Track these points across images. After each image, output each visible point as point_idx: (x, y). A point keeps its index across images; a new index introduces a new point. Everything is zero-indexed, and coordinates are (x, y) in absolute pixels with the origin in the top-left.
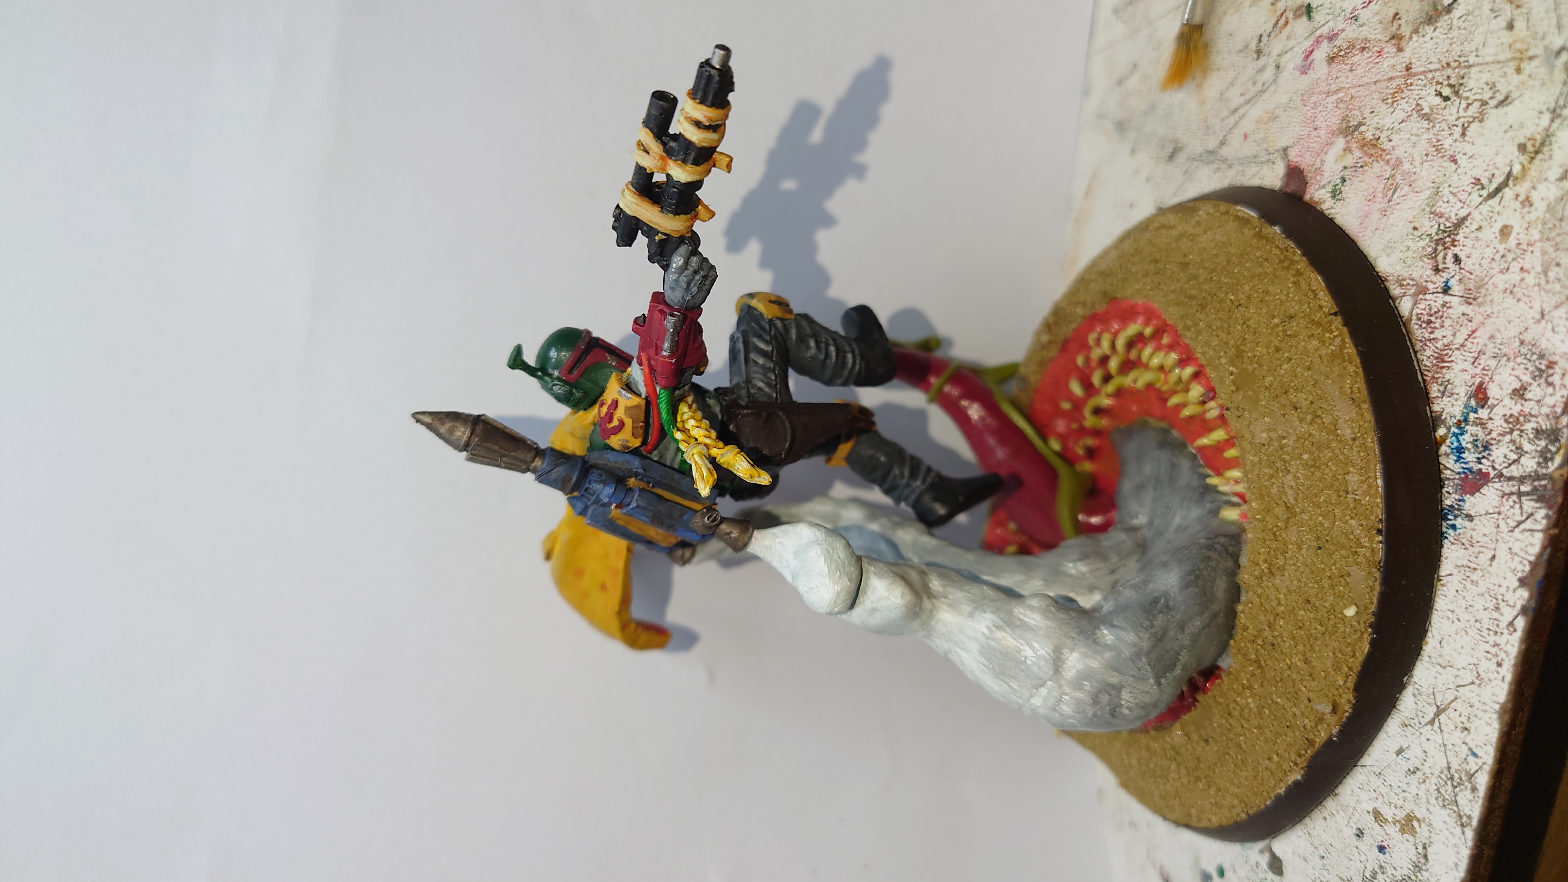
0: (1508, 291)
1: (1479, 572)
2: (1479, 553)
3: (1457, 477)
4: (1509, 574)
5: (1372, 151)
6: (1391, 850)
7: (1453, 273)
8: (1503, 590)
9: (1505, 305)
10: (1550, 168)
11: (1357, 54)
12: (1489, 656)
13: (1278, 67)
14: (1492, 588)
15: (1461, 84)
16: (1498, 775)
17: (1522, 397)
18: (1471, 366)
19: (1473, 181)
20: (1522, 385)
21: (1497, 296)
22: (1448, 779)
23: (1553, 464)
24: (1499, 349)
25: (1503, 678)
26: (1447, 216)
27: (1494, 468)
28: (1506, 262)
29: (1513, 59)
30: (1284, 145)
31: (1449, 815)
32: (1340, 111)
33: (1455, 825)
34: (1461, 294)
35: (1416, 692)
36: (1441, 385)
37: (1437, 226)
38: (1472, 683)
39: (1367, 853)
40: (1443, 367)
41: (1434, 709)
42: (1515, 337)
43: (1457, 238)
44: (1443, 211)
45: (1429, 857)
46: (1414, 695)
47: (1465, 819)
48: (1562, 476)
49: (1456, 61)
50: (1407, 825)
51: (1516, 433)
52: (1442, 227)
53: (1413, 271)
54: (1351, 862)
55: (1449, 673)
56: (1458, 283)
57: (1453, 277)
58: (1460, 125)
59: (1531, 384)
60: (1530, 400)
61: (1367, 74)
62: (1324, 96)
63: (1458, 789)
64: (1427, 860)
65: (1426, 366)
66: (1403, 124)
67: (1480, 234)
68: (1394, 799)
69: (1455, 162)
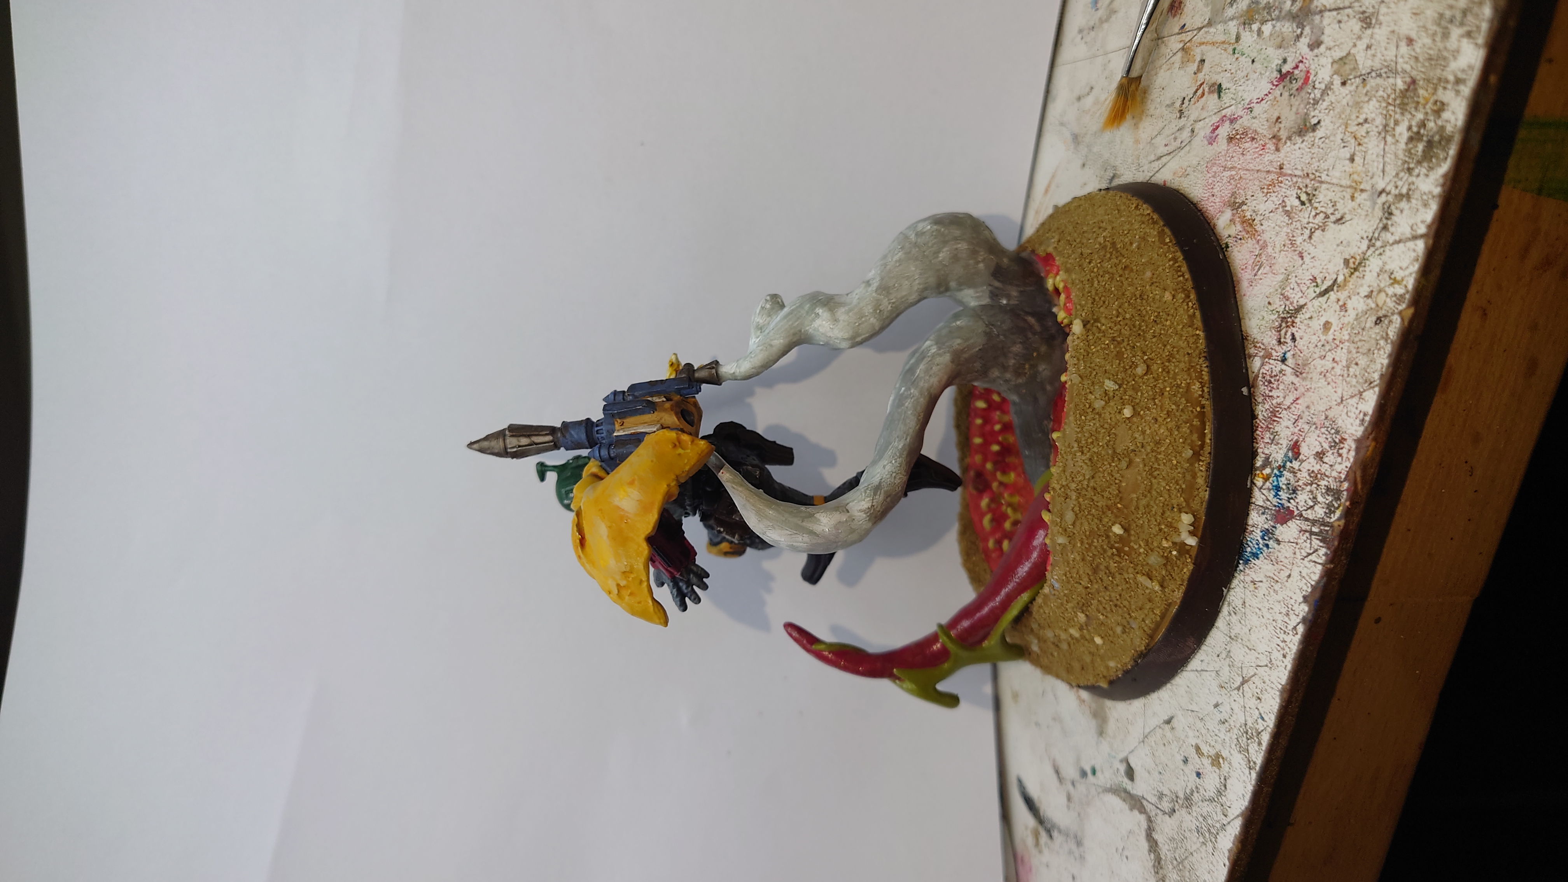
0: (1323, 374)
1: (1279, 584)
2: (1281, 570)
3: (1274, 508)
4: (1298, 591)
5: (1249, 228)
6: (1204, 777)
7: (1290, 348)
8: (1292, 602)
9: (1320, 385)
10: (1362, 285)
11: (1248, 142)
12: (1279, 648)
13: (1193, 131)
14: (1286, 598)
15: (1314, 195)
16: (1276, 736)
17: (1321, 459)
18: (1292, 425)
19: (1312, 278)
20: (1322, 451)
21: (1315, 376)
22: (1244, 732)
23: (1334, 517)
24: (1312, 418)
25: (1286, 666)
26: (1291, 300)
27: (1298, 509)
28: (1324, 350)
29: (1350, 187)
31: (1243, 759)
32: (1230, 187)
33: (1245, 767)
34: (1292, 366)
35: (1231, 663)
36: (1272, 434)
37: (1283, 307)
38: (1266, 665)
39: (1189, 775)
40: (1275, 421)
41: (1241, 681)
42: (1323, 412)
43: (1296, 320)
44: (1290, 296)
46: (1229, 666)
47: (1252, 764)
48: (1339, 526)
49: (1313, 174)
50: (1215, 760)
51: (1315, 486)
52: (1287, 309)
53: (1265, 338)
54: (1179, 782)
55: (1253, 654)
56: (1292, 357)
57: (1289, 351)
58: (1309, 228)
59: (1328, 451)
60: (1326, 463)
61: (1252, 162)
62: (1222, 169)
63: (1249, 741)
64: (1226, 788)
65: (1264, 416)
66: (1272, 214)
67: (1311, 323)
68: (1210, 740)
69: (1302, 258)
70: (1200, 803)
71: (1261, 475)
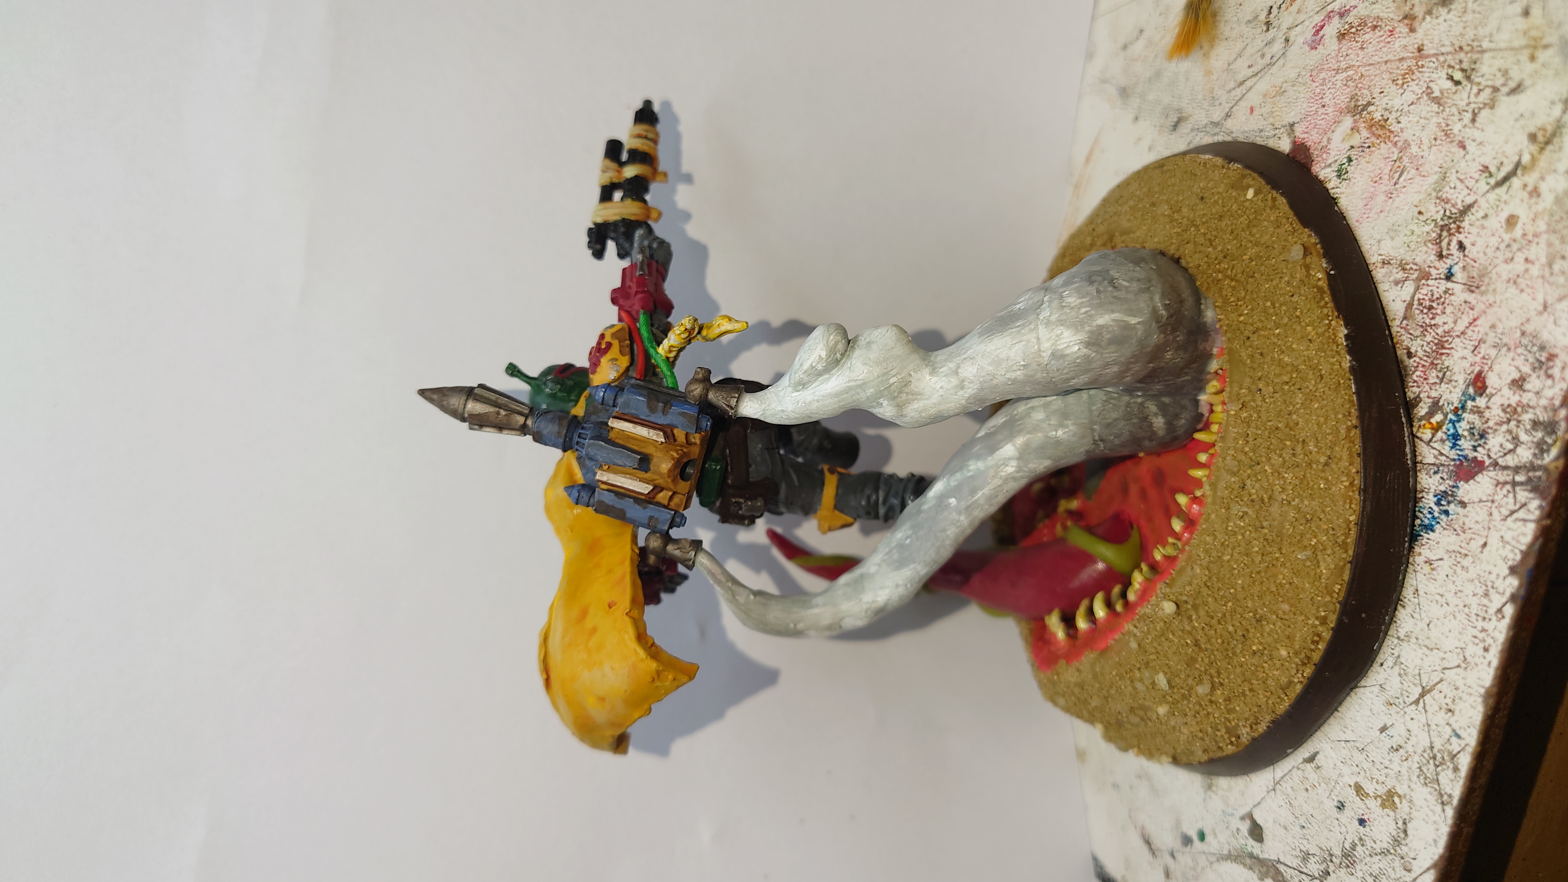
0: (1512, 282)
1: (1469, 558)
2: (1471, 539)
3: (1452, 463)
4: (1500, 562)
5: (1380, 132)
6: (1371, 824)
7: (1457, 260)
8: (1493, 577)
9: (1508, 295)
10: (1559, 161)
11: (1368, 33)
12: (1477, 641)
13: (1286, 41)
14: (1482, 574)
15: (1473, 70)
16: (1480, 756)
17: (1521, 387)
18: (1471, 354)
19: (1481, 168)
20: (1521, 376)
21: (1500, 286)
22: (1431, 758)
23: (1548, 457)
24: (1500, 339)
25: (1490, 663)
26: (1453, 202)
27: (1489, 457)
28: (1510, 252)
29: (1527, 46)
30: (1291, 121)
31: (1430, 793)
32: (1349, 90)
33: (1435, 803)
34: (1464, 282)
35: (1402, 672)
36: (1440, 371)
37: (1442, 212)
38: (1459, 666)
39: (1348, 825)
40: (1442, 354)
41: (1419, 690)
42: (1516, 328)
43: (1463, 225)
44: (1449, 197)
45: (1408, 833)
46: (1400, 675)
47: (1445, 798)
48: (1557, 468)
49: (1469, 45)
50: (1388, 800)
51: (1513, 423)
52: (1448, 213)
53: (1417, 255)
54: (1331, 833)
55: (1436, 655)
56: (1461, 270)
57: (1457, 264)
58: (1470, 111)
59: (1530, 375)
60: (1529, 391)
61: (1378, 53)
62: (1334, 72)
63: (1439, 769)
64: (1406, 835)
65: (1425, 351)
66: (1412, 107)
67: (1485, 223)
68: (1376, 775)
69: (1464, 147)
70: (1368, 859)
71: (1428, 425)
